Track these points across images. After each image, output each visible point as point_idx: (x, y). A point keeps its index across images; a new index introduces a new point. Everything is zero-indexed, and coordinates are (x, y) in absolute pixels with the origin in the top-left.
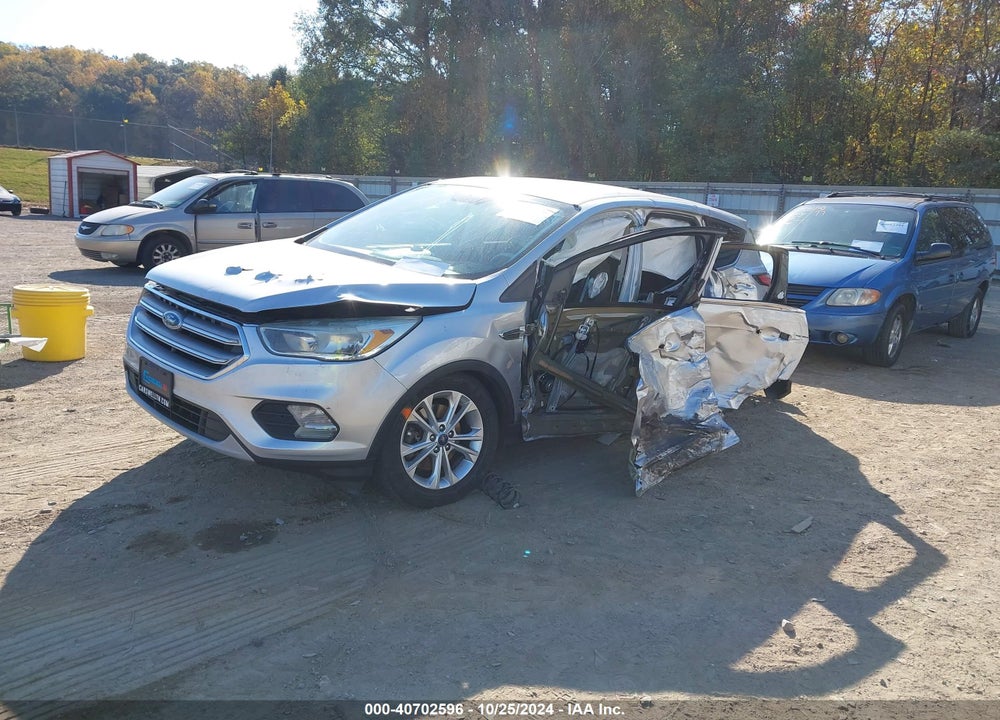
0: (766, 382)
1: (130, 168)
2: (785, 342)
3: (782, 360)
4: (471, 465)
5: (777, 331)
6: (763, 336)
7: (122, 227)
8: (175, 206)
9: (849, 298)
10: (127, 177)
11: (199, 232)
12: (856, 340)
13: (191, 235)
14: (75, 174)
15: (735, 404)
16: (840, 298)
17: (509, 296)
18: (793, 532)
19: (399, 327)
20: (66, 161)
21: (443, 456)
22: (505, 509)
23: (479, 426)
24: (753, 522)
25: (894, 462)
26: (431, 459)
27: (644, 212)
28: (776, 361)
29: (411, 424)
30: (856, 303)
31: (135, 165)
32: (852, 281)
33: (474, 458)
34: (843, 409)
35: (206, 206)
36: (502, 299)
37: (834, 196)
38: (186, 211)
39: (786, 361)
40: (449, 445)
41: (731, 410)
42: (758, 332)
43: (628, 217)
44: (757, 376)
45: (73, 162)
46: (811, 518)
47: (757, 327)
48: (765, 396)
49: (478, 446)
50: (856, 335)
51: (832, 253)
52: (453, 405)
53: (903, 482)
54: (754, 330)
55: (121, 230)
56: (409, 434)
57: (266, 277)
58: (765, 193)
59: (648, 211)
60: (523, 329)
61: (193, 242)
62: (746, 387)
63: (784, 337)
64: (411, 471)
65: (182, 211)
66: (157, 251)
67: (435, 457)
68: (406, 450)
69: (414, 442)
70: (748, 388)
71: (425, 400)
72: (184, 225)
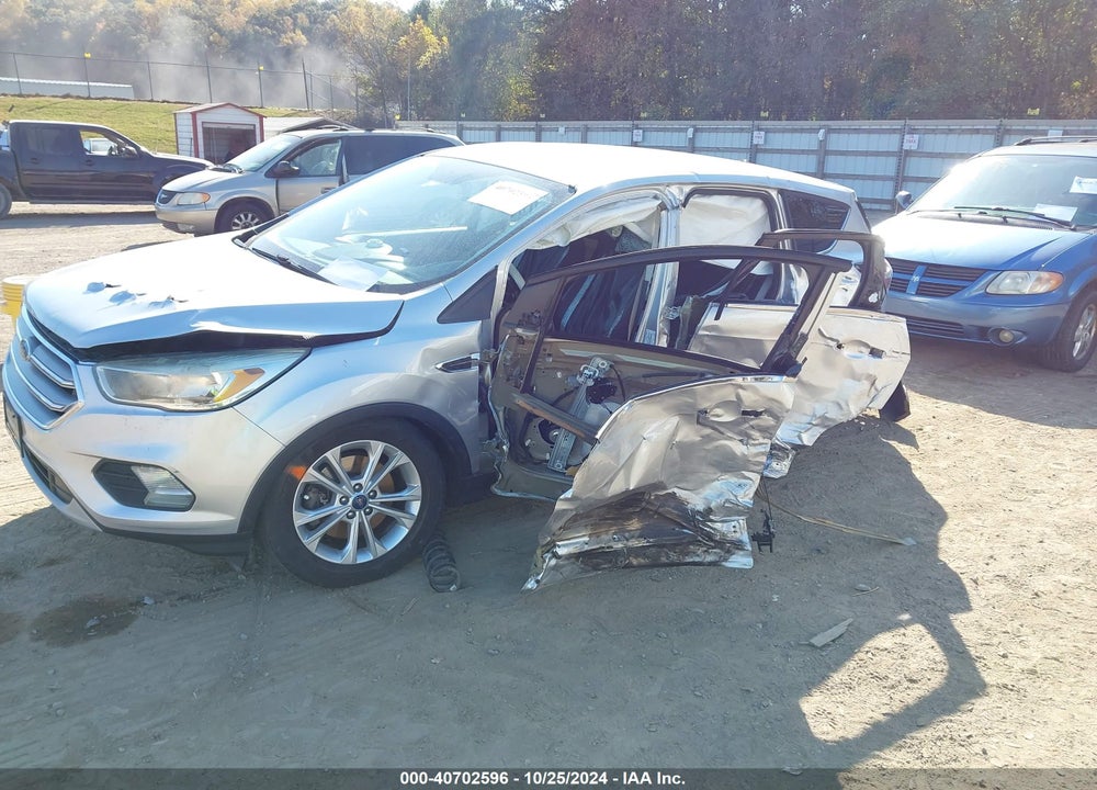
0: (850, 413)
1: (256, 121)
2: (878, 360)
3: (873, 384)
4: (405, 532)
5: (867, 345)
6: (846, 352)
7: (199, 195)
8: (256, 170)
9: (1018, 283)
10: (253, 132)
11: (280, 198)
12: (1024, 339)
13: (272, 202)
14: (200, 130)
15: (808, 439)
16: (1007, 284)
17: (454, 314)
18: (813, 646)
19: (272, 364)
20: (190, 116)
21: (361, 525)
22: (438, 591)
23: (416, 483)
24: (765, 624)
25: (1016, 527)
26: (344, 527)
27: (681, 190)
28: (866, 385)
29: (308, 486)
30: (1027, 291)
31: (261, 117)
32: (1023, 262)
33: (409, 523)
34: (979, 438)
35: (287, 169)
36: (441, 319)
37: (1027, 142)
38: (267, 175)
39: (879, 384)
40: (371, 509)
41: (804, 447)
42: (840, 346)
43: (656, 197)
44: (839, 405)
45: (198, 116)
46: (850, 621)
47: (837, 341)
48: (878, 416)
49: (415, 508)
50: (1024, 333)
51: (1005, 222)
52: (374, 458)
53: (1013, 562)
54: (834, 344)
55: (197, 198)
56: (307, 497)
57: (123, 297)
58: (977, 131)
59: (687, 189)
60: (476, 356)
61: (275, 210)
62: (824, 418)
63: (875, 353)
64: (312, 543)
65: (262, 175)
66: (236, 221)
67: (350, 525)
68: (300, 519)
69: (318, 506)
70: (827, 418)
71: (328, 455)
72: (265, 192)
